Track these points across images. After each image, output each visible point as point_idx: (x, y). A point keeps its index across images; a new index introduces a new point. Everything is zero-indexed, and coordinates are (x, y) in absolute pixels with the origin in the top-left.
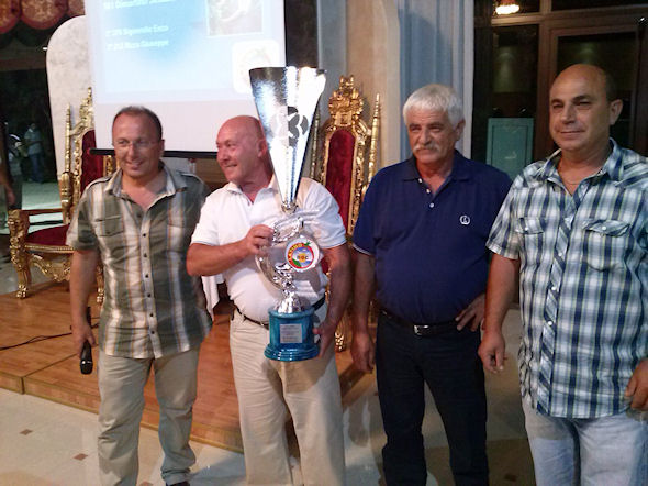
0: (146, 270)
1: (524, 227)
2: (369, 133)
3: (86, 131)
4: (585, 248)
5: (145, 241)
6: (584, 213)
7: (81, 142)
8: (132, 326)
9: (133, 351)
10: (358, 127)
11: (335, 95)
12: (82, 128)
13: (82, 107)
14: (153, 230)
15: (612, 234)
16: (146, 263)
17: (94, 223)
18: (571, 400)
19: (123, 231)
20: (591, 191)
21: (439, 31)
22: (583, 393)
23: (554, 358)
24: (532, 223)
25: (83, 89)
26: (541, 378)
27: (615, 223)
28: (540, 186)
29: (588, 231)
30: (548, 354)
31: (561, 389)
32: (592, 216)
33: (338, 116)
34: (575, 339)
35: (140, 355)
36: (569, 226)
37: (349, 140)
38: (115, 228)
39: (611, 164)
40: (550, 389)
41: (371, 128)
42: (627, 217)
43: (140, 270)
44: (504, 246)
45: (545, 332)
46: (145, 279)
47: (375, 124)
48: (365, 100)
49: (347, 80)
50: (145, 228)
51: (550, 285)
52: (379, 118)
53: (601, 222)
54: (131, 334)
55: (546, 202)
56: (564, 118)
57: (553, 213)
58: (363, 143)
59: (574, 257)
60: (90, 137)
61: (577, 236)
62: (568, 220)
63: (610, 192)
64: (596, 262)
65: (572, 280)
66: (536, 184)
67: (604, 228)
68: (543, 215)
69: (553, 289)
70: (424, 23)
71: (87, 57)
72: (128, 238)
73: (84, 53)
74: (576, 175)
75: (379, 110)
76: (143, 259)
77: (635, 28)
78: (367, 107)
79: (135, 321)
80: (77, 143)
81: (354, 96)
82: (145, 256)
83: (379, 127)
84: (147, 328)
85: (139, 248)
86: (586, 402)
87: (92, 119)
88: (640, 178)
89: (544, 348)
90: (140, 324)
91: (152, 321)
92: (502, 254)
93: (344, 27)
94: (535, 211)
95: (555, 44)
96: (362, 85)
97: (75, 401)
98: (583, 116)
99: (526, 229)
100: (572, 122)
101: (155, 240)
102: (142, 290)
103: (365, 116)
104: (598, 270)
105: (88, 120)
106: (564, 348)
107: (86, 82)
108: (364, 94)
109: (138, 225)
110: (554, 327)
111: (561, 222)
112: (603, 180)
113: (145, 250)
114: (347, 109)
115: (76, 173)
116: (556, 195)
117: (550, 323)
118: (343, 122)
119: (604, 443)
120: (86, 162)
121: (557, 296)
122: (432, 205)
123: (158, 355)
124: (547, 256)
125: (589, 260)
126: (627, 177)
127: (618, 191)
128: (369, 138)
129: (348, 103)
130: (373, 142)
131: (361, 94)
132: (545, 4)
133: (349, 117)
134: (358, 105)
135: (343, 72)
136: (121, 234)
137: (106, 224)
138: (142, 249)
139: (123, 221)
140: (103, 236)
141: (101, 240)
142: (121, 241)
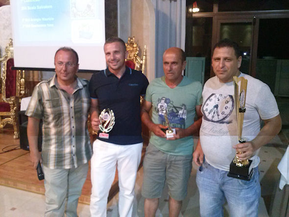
0: (73, 124)
2: (141, 62)
3: (8, 59)
5: (72, 111)
7: (6, 64)
10: (136, 59)
12: (7, 57)
13: (7, 47)
14: (76, 105)
16: (73, 121)
17: (45, 102)
19: (62, 105)
21: (170, 19)
25: (7, 39)
37: (132, 65)
38: (57, 104)
41: (142, 60)
43: (70, 124)
46: (72, 128)
47: (144, 58)
48: (139, 48)
49: (131, 39)
52: (146, 56)
58: (139, 67)
60: (11, 62)
70: (164, 15)
71: (10, 24)
72: (64, 109)
73: (8, 22)
75: (146, 52)
76: (72, 119)
77: (251, 21)
78: (140, 51)
80: (4, 64)
81: (135, 46)
82: (73, 117)
83: (146, 60)
84: (71, 153)
85: (69, 114)
87: (12, 53)
93: (130, 15)
95: (219, 26)
96: (138, 41)
97: (8, 184)
101: (76, 110)
102: (71, 134)
103: (140, 55)
105: (9, 54)
107: (8, 36)
108: (139, 45)
109: (69, 103)
113: (72, 114)
114: (131, 51)
115: (3, 78)
118: (130, 57)
120: (9, 73)
123: (76, 166)
128: (141, 65)
129: (132, 49)
130: (143, 66)
131: (137, 45)
132: (216, 9)
133: (132, 55)
134: (137, 50)
135: (130, 35)
136: (61, 107)
137: (53, 102)
138: (71, 114)
139: (61, 101)
140: (50, 108)
141: (49, 110)
142: (60, 111)
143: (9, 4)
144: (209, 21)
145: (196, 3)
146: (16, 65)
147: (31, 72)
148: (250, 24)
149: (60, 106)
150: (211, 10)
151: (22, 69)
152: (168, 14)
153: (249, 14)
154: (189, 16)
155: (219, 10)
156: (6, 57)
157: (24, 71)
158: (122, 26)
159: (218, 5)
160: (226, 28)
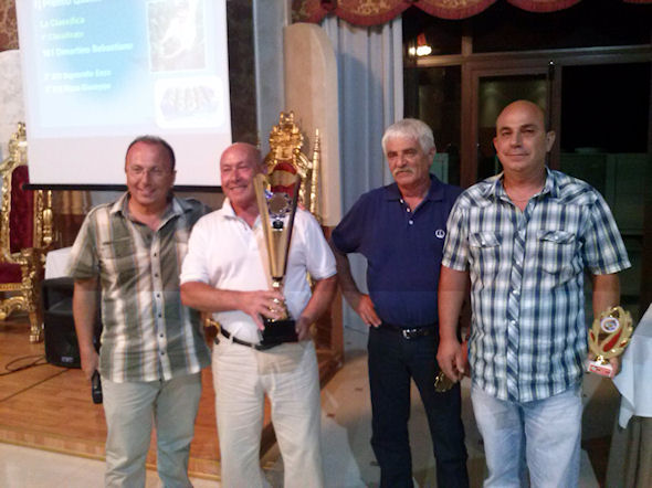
0: (158, 291)
1: (480, 241)
2: (310, 165)
3: (15, 166)
4: (540, 255)
5: (155, 261)
6: (534, 226)
7: (10, 177)
8: (141, 349)
9: (143, 375)
10: (299, 160)
11: (275, 129)
13: (11, 142)
15: (563, 242)
16: (158, 283)
17: (101, 247)
18: (533, 385)
19: (134, 252)
20: (537, 208)
22: (542, 377)
23: (518, 352)
24: (488, 237)
25: (11, 124)
26: (509, 370)
27: (563, 233)
28: (490, 205)
29: (542, 241)
30: (514, 349)
31: (526, 377)
32: (543, 228)
33: (279, 150)
34: (536, 333)
35: (150, 378)
36: (523, 238)
38: (125, 249)
39: (549, 183)
40: (517, 378)
41: (311, 161)
42: (572, 228)
43: (152, 290)
44: (454, 259)
45: (510, 330)
46: (157, 298)
47: (315, 157)
48: (304, 135)
49: (287, 116)
50: (155, 248)
51: (511, 289)
52: (319, 152)
53: (551, 233)
54: (139, 358)
55: (498, 218)
56: (514, 142)
57: (507, 228)
58: (304, 175)
59: (531, 264)
60: (21, 173)
61: (532, 246)
62: (522, 234)
63: (554, 208)
64: (550, 266)
65: (530, 283)
66: (484, 203)
67: (556, 238)
68: (497, 231)
69: (515, 292)
72: (139, 259)
73: (13, 87)
74: (521, 194)
75: (319, 144)
76: (155, 278)
78: (307, 142)
79: (143, 344)
80: (6, 179)
81: (295, 131)
82: (156, 275)
83: (320, 161)
84: (156, 349)
85: (150, 268)
86: (545, 384)
87: (23, 153)
88: (575, 196)
89: (509, 344)
90: (149, 345)
91: (162, 341)
92: (451, 266)
93: (281, 63)
94: (489, 227)
96: (301, 120)
97: (23, 439)
98: (529, 142)
99: (483, 243)
100: (519, 146)
102: (154, 311)
103: (306, 150)
104: (552, 274)
105: (17, 155)
106: (527, 342)
107: (16, 116)
108: (304, 129)
109: (148, 246)
110: (517, 326)
111: (515, 235)
112: (546, 198)
113: (156, 269)
114: (287, 143)
115: (4, 209)
116: (506, 211)
117: (513, 322)
118: (284, 155)
119: (554, 418)
120: (16, 199)
121: (518, 298)
122: (411, 222)
123: (167, 376)
124: (505, 265)
125: (544, 266)
126: (564, 195)
127: (560, 208)
128: (310, 172)
129: (288, 138)
130: (314, 175)
131: (300, 129)
132: (467, 47)
133: (289, 151)
134: (299, 139)
135: (282, 108)
136: (133, 256)
137: (116, 247)
138: (153, 268)
139: (133, 243)
140: (112, 258)
141: (109, 263)
142: (132, 263)
143: (16, 46)
144: (453, 73)
145: (423, 36)
146: (34, 179)
147: (66, 193)
148: (542, 77)
149: (130, 254)
150: (457, 50)
151: (45, 187)
152: (365, 61)
153: (541, 56)
154: (410, 65)
155: (475, 50)
156: (11, 163)
157: (50, 193)
158: (265, 90)
159: (471, 39)
160: (491, 89)
